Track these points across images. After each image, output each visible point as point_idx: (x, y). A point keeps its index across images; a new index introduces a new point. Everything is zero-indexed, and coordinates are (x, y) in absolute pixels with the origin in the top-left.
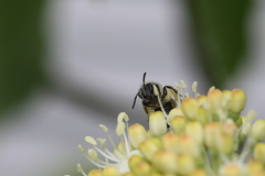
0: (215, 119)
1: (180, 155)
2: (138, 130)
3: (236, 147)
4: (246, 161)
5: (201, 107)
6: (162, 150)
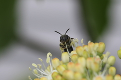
0: (91, 56)
1: (75, 72)
2: (56, 60)
3: (101, 68)
4: (105, 75)
5: (85, 50)
6: (67, 70)
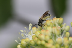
0: (55, 26)
1: (46, 35)
2: (35, 28)
3: (61, 33)
4: (63, 37)
5: (51, 22)
6: (41, 34)
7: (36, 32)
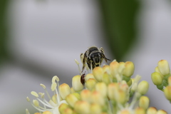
0: (115, 80)
1: (92, 104)
2: (65, 87)
3: (128, 98)
4: (134, 108)
5: (106, 73)
6: (80, 100)
7: (68, 96)
